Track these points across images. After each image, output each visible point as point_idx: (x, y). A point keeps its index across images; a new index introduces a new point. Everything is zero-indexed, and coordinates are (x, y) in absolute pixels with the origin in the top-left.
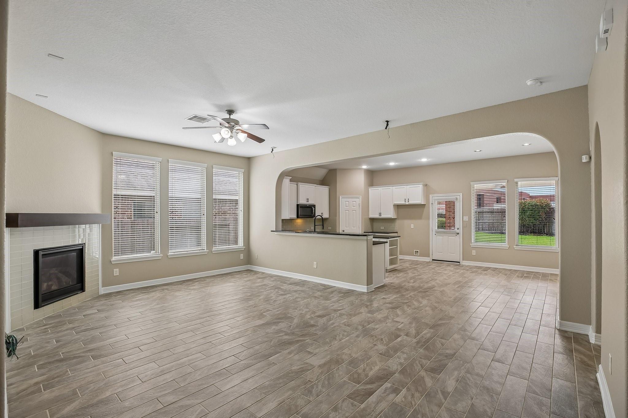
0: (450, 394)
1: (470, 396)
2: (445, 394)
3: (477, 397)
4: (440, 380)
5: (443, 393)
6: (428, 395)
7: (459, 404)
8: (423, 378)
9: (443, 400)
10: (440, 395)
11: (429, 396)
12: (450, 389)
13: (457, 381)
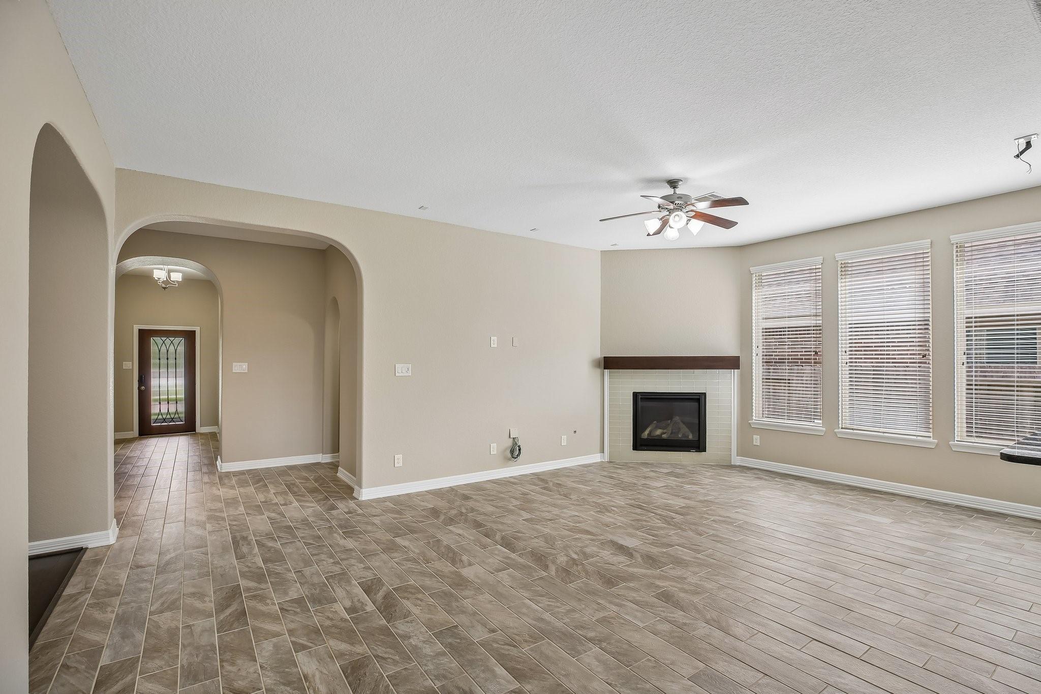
0: (294, 652)
1: (266, 668)
2: (301, 648)
3: (256, 675)
4: (329, 660)
5: (304, 647)
6: (317, 632)
7: (271, 648)
8: (352, 644)
9: (293, 639)
10: (303, 641)
11: (315, 633)
12: (301, 658)
13: (306, 677)
